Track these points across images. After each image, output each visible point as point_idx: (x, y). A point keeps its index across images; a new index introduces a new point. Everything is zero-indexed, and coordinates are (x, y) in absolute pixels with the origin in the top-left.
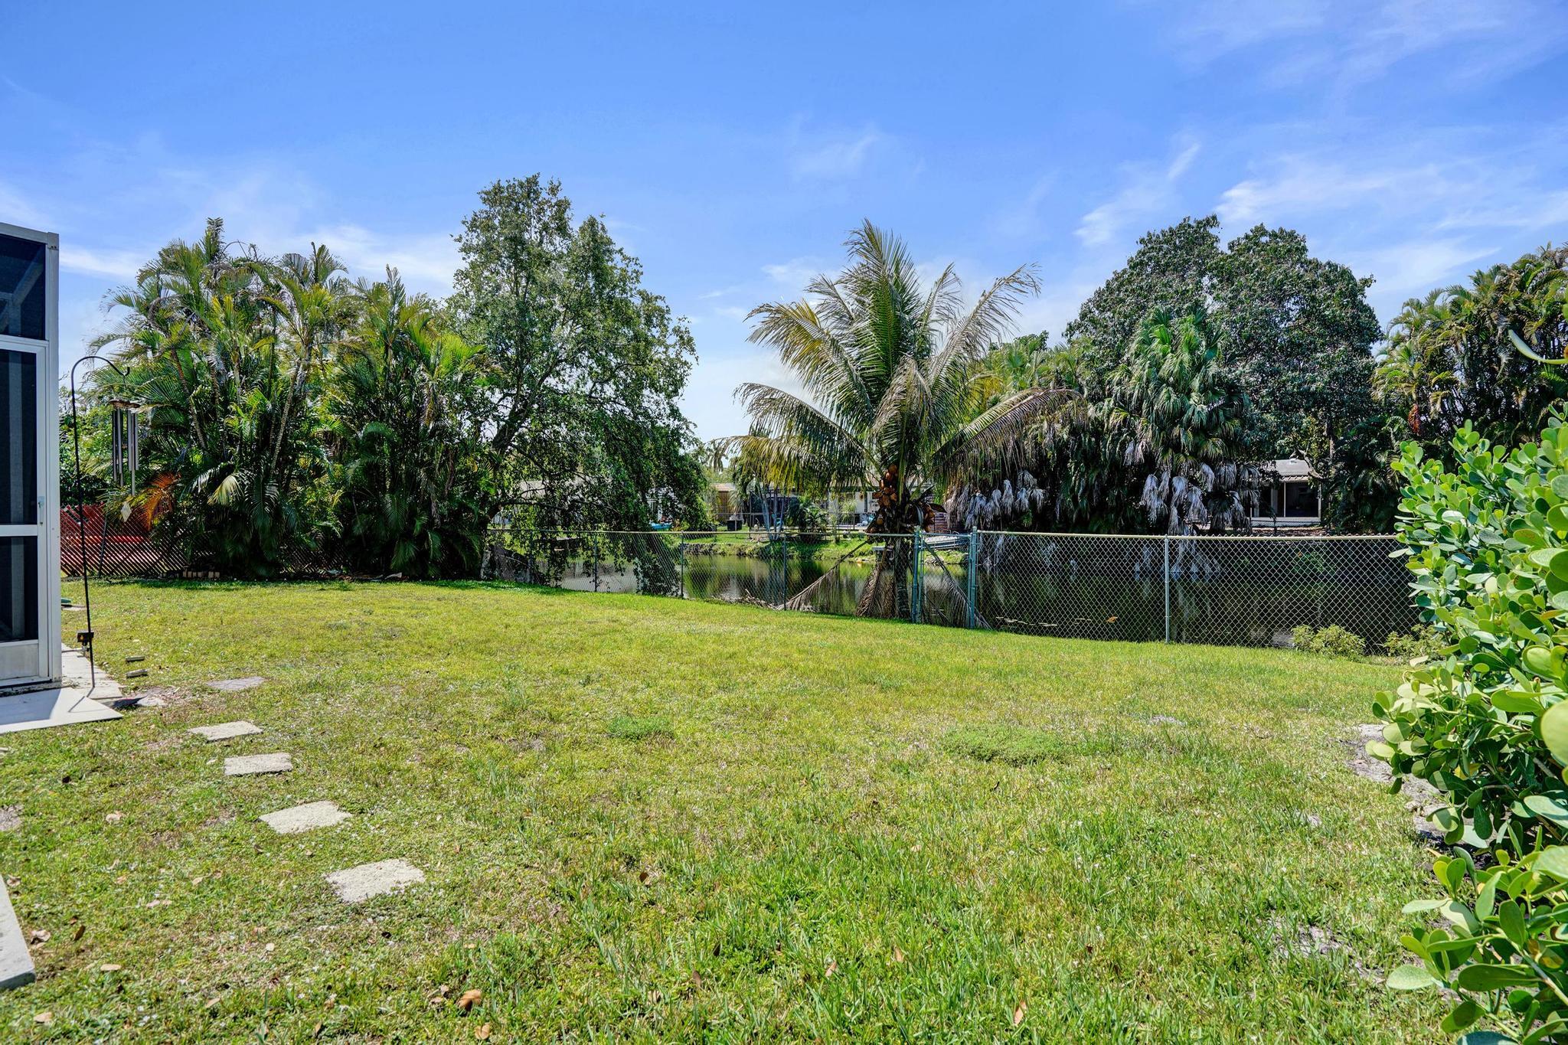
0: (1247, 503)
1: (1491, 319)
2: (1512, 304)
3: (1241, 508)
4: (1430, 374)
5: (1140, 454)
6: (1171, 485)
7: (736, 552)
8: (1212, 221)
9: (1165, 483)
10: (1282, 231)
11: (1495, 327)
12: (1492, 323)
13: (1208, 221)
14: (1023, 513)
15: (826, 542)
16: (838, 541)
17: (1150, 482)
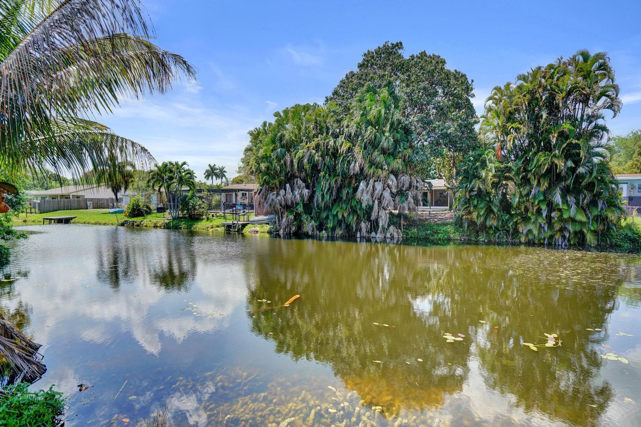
0: (415, 199)
1: (539, 92)
2: (548, 86)
3: (412, 201)
4: (508, 125)
5: (357, 168)
6: (374, 187)
7: (153, 225)
8: (399, 45)
9: (371, 186)
10: (434, 55)
11: (541, 97)
12: (540, 95)
13: (397, 45)
14: (297, 204)
15: (202, 219)
16: (208, 219)
17: (362, 185)
